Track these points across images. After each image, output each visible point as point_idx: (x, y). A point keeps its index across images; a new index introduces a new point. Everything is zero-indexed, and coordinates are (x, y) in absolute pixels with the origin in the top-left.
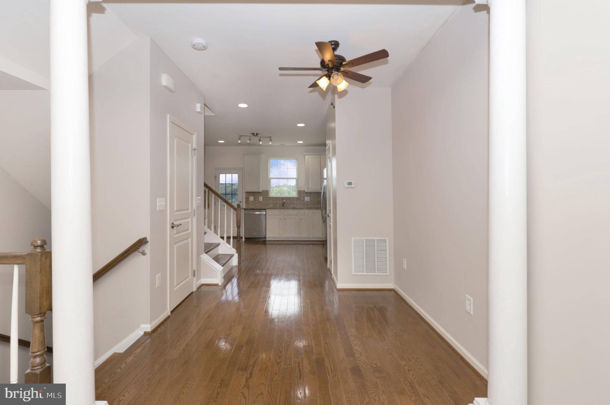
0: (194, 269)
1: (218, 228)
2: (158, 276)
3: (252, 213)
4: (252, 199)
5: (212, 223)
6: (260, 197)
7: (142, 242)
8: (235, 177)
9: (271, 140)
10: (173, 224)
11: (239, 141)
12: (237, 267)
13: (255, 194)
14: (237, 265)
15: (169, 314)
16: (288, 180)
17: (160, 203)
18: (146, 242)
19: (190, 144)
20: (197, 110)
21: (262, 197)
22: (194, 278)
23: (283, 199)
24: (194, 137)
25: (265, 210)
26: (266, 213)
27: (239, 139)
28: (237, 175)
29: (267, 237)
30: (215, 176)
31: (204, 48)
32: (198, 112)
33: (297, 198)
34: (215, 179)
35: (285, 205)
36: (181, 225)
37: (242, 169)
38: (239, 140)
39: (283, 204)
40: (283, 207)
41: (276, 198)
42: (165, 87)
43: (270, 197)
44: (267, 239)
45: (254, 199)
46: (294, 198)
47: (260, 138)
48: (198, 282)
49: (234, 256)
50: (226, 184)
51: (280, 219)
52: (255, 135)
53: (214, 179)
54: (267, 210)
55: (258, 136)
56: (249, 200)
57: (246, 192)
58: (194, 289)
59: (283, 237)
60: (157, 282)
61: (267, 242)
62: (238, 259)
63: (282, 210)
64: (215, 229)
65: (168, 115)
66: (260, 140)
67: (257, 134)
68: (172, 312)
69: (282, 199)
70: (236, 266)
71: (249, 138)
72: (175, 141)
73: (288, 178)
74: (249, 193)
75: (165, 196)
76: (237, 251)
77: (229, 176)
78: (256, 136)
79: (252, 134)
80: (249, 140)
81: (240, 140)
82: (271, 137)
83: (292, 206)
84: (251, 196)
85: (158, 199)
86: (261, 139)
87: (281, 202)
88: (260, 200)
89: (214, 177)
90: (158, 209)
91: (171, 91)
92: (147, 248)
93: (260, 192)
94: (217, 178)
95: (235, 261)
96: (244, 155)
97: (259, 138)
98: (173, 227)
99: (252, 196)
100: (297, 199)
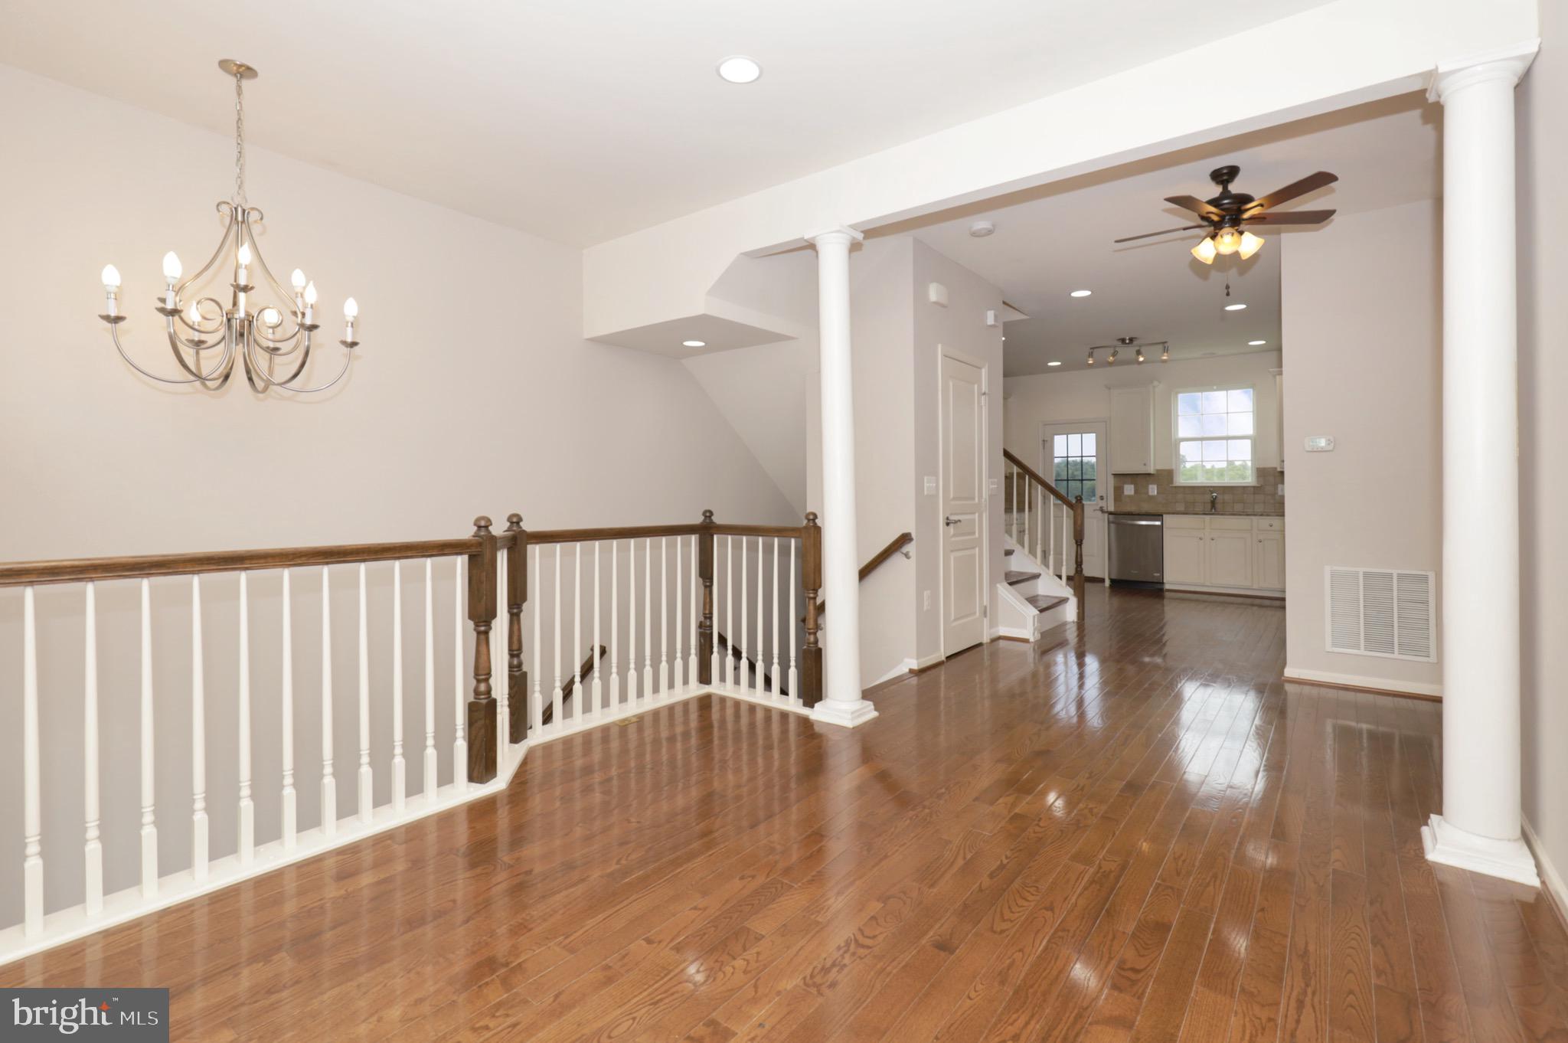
0: (985, 604)
1: (1050, 554)
2: (926, 593)
3: (1130, 522)
4: (1129, 490)
5: (1037, 544)
6: (1150, 486)
7: (905, 539)
8: (1090, 440)
9: (1166, 350)
10: (948, 519)
11: (1090, 359)
12: (1075, 624)
13: (1140, 479)
14: (1076, 620)
15: (943, 658)
16: (1229, 441)
17: (928, 484)
18: (911, 540)
19: (976, 386)
20: (989, 323)
21: (1155, 487)
22: (985, 619)
23: (1212, 489)
24: (984, 372)
25: (1162, 516)
26: (1162, 523)
27: (1091, 355)
28: (1094, 434)
29: (1165, 581)
30: (1044, 441)
31: (990, 232)
32: (991, 326)
33: (1254, 487)
34: (1044, 448)
35: (1219, 506)
36: (960, 521)
37: (1106, 422)
38: (1089, 357)
39: (1213, 503)
40: (1212, 509)
41: (1193, 489)
42: (935, 303)
43: (1175, 487)
44: (1167, 587)
45: (1136, 491)
46: (1244, 487)
47: (1140, 346)
48: (993, 630)
49: (1069, 602)
50: (1068, 457)
51: (1201, 539)
52: (1127, 341)
53: (1041, 447)
54: (1164, 516)
55: (1135, 343)
56: (1123, 492)
57: (1115, 475)
58: (986, 640)
59: (1208, 584)
60: (926, 603)
61: (1167, 594)
62: (1078, 608)
63: (1207, 518)
64: (1045, 557)
65: (940, 346)
66: (1139, 353)
67: (1131, 340)
68: (949, 658)
69: (1210, 491)
70: (1073, 622)
71: (1112, 351)
72: (951, 384)
73: (1228, 438)
74: (1122, 477)
75: (936, 474)
76: (1075, 592)
77: (1075, 439)
78: (1128, 344)
79: (1119, 340)
80: (1114, 355)
81: (1092, 357)
82: (1165, 342)
83: (1238, 507)
84: (1128, 484)
85: (926, 478)
86: (1143, 350)
87: (1208, 498)
88: (1150, 494)
89: (1041, 442)
90: (926, 493)
91: (943, 306)
92: (910, 548)
93: (1149, 474)
94: (1047, 445)
95: (1070, 612)
96: (1110, 389)
97: (1137, 348)
98: (948, 524)
99: (1132, 484)
100: (1256, 490)
